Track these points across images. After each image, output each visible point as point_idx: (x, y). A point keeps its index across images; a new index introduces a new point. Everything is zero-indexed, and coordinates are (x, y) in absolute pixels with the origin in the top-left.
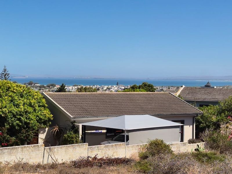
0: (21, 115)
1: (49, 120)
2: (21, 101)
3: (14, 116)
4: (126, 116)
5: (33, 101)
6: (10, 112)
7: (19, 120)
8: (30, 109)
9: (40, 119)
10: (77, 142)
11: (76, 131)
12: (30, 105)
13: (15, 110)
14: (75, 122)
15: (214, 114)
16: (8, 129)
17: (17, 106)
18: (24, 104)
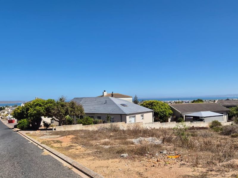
0: (163, 112)
1: (172, 114)
2: (163, 107)
3: (161, 112)
4: (202, 112)
5: (166, 107)
6: (160, 111)
7: (163, 113)
8: (166, 110)
9: (169, 113)
10: (183, 122)
11: (183, 118)
12: (166, 108)
13: (161, 110)
14: (181, 114)
15: (235, 111)
16: (160, 117)
17: (162, 109)
18: (164, 108)
